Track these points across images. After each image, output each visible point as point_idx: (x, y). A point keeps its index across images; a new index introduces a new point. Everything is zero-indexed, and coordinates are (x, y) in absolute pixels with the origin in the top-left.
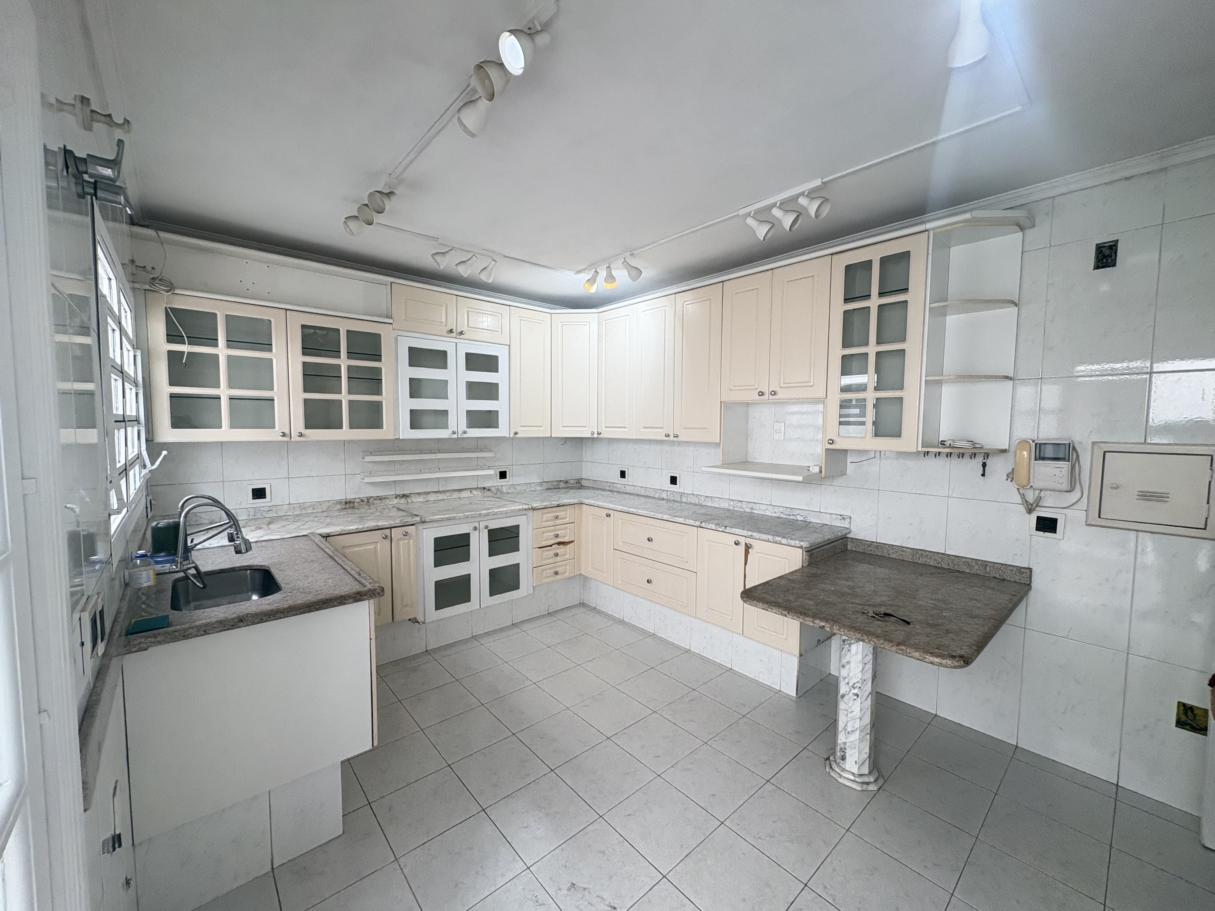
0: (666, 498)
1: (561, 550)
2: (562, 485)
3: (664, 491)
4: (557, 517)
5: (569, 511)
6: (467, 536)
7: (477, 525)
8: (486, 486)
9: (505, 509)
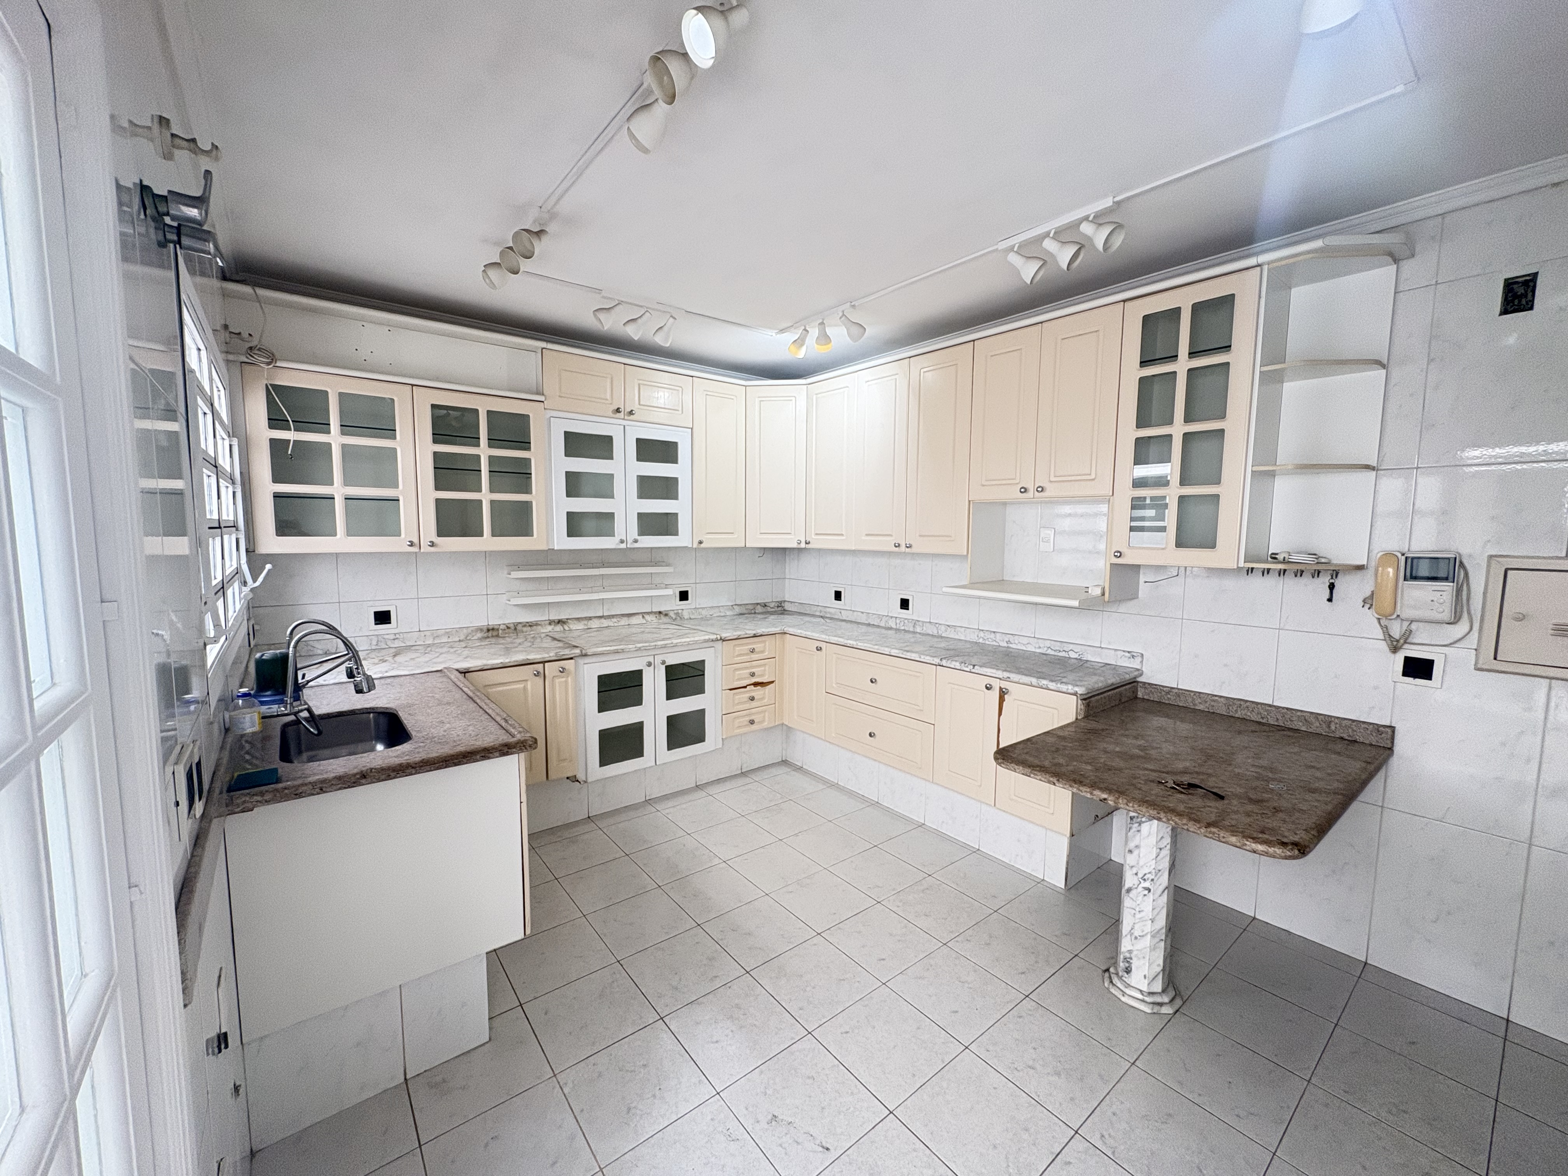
0: (894, 626)
1: (758, 692)
2: (759, 609)
3: (892, 617)
4: (753, 651)
5: (769, 642)
6: (639, 673)
7: (651, 659)
8: (662, 610)
9: (688, 640)
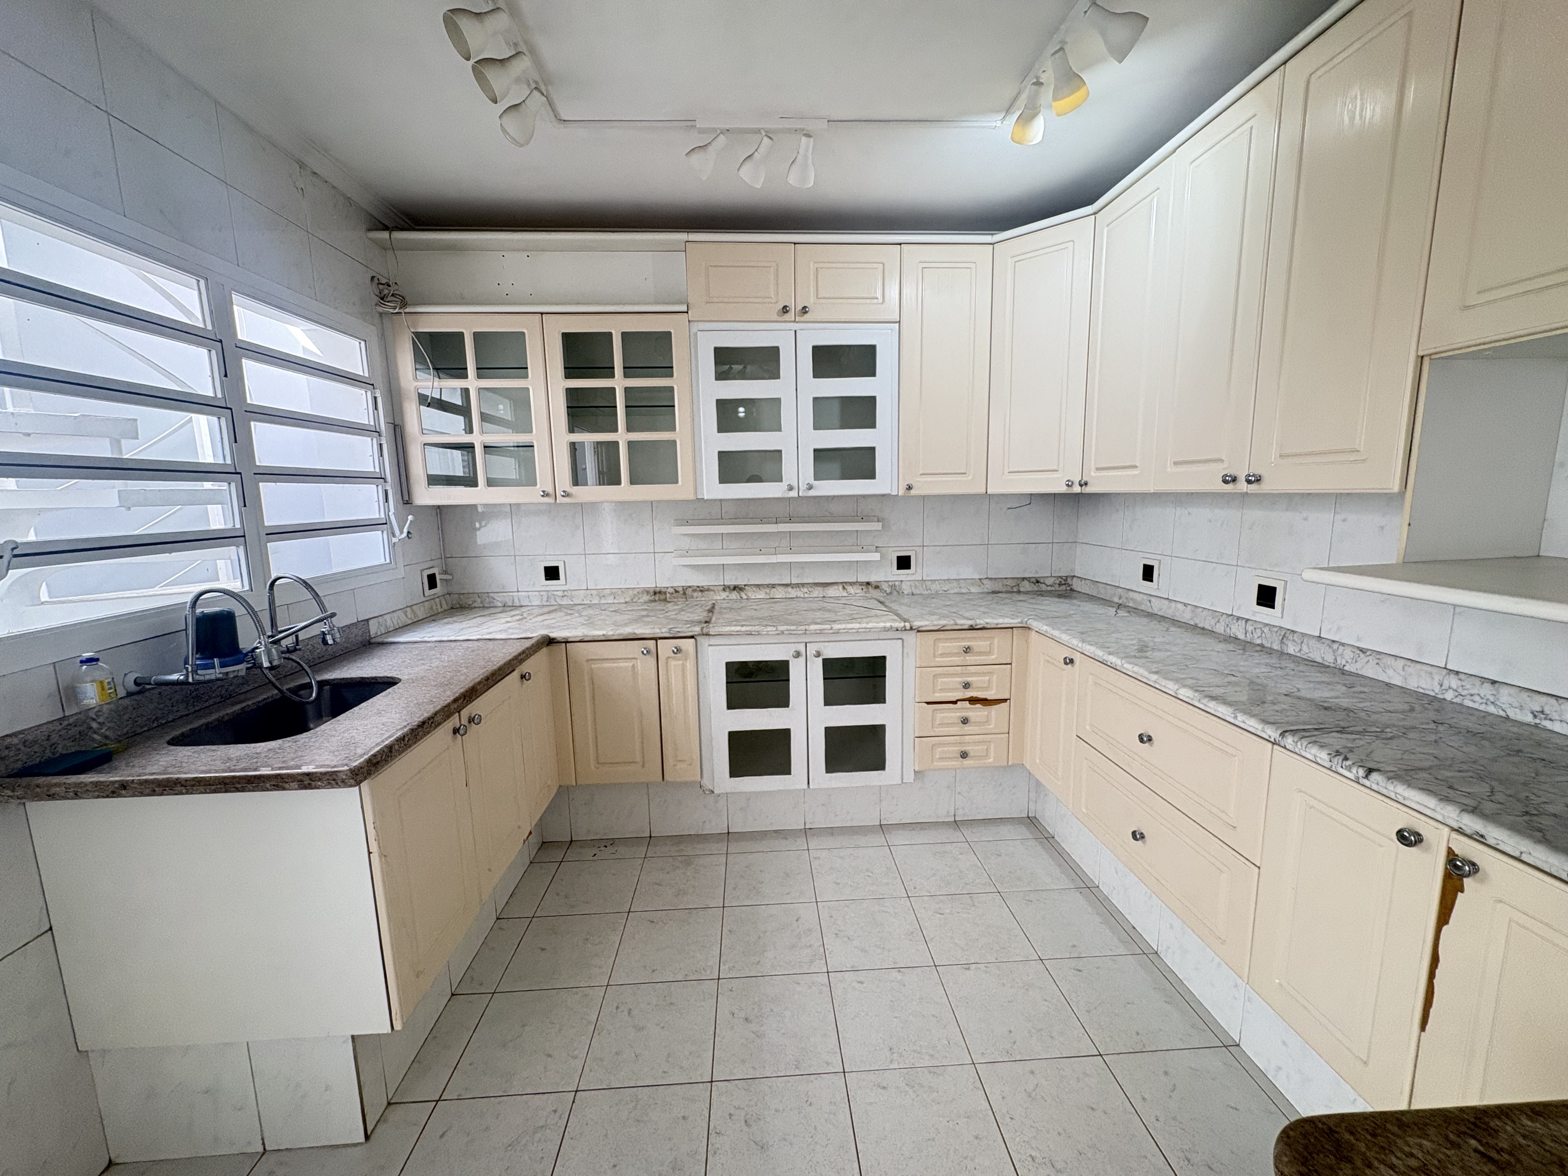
0: (1241, 636)
1: (977, 713)
2: (1026, 586)
3: (1238, 618)
4: (967, 650)
5: (998, 640)
6: (784, 666)
7: (802, 648)
8: (873, 578)
9: (857, 626)
